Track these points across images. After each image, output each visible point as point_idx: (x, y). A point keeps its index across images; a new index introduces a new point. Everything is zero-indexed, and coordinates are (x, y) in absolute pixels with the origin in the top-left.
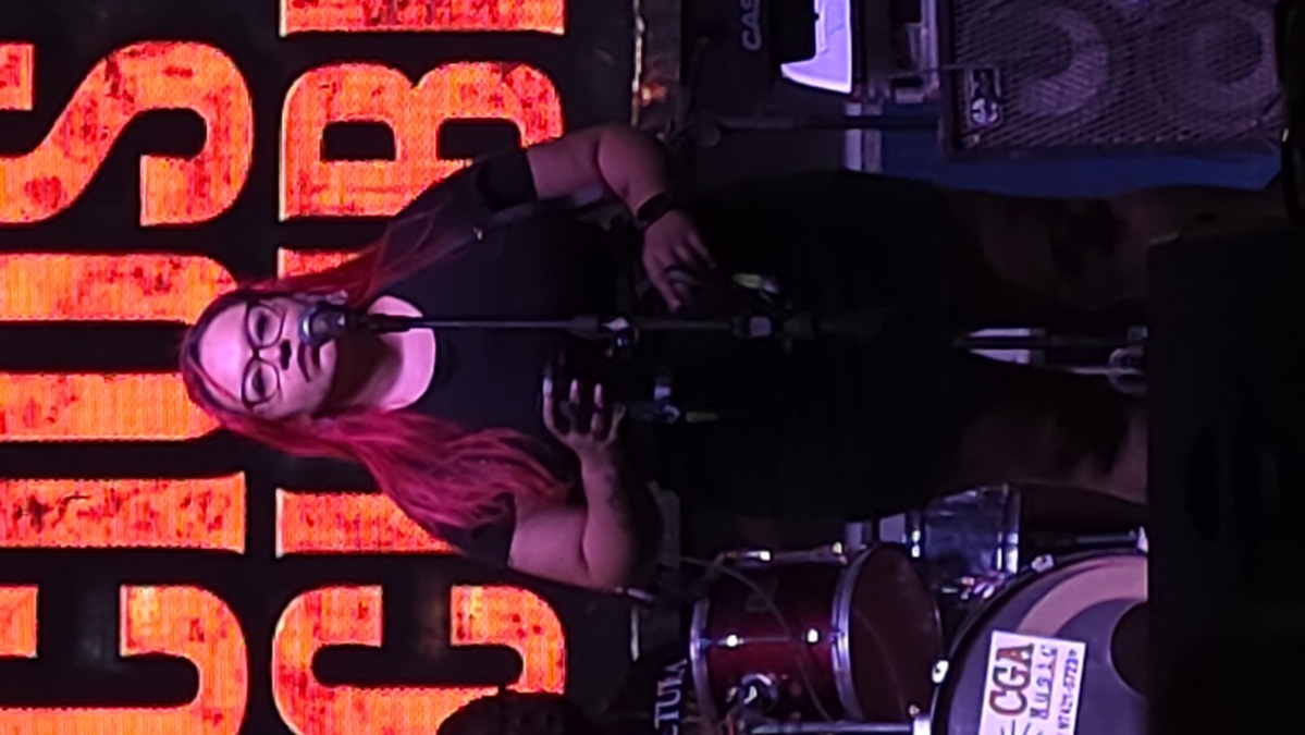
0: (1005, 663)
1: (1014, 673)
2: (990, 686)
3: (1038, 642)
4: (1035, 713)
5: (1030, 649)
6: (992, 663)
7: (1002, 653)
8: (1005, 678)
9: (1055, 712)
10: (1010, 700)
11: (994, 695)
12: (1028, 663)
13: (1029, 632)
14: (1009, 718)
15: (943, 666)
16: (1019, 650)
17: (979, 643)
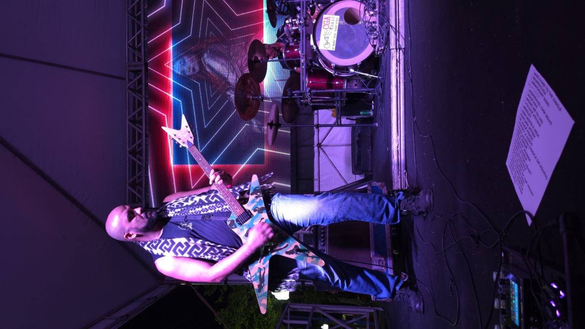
0: (326, 20)
1: (327, 22)
2: (323, 24)
3: (331, 16)
4: (331, 29)
5: (330, 17)
6: (324, 20)
7: (325, 18)
8: (326, 23)
9: (334, 28)
10: (326, 27)
11: (324, 26)
12: (329, 20)
13: (329, 14)
14: (326, 30)
15: (315, 20)
16: (328, 18)
17: (321, 17)
